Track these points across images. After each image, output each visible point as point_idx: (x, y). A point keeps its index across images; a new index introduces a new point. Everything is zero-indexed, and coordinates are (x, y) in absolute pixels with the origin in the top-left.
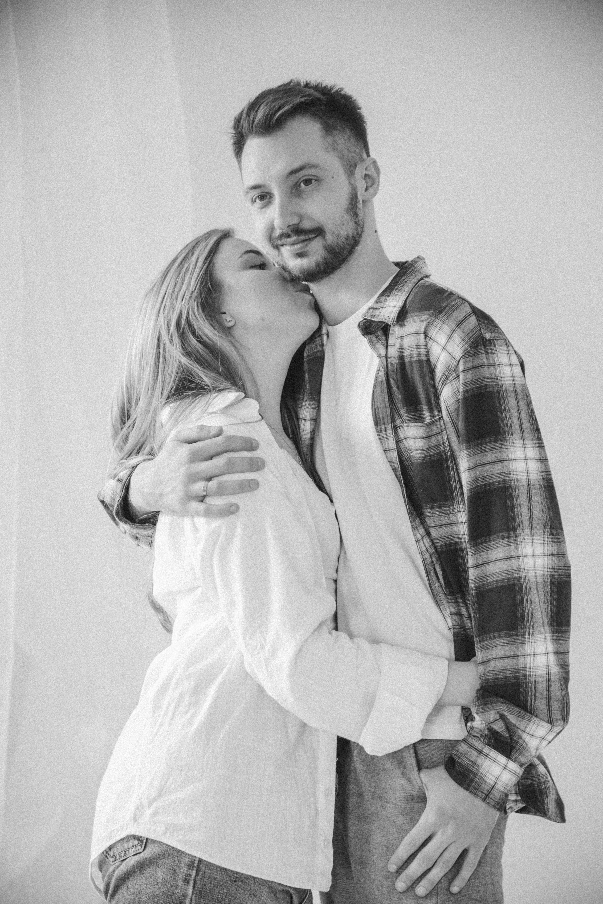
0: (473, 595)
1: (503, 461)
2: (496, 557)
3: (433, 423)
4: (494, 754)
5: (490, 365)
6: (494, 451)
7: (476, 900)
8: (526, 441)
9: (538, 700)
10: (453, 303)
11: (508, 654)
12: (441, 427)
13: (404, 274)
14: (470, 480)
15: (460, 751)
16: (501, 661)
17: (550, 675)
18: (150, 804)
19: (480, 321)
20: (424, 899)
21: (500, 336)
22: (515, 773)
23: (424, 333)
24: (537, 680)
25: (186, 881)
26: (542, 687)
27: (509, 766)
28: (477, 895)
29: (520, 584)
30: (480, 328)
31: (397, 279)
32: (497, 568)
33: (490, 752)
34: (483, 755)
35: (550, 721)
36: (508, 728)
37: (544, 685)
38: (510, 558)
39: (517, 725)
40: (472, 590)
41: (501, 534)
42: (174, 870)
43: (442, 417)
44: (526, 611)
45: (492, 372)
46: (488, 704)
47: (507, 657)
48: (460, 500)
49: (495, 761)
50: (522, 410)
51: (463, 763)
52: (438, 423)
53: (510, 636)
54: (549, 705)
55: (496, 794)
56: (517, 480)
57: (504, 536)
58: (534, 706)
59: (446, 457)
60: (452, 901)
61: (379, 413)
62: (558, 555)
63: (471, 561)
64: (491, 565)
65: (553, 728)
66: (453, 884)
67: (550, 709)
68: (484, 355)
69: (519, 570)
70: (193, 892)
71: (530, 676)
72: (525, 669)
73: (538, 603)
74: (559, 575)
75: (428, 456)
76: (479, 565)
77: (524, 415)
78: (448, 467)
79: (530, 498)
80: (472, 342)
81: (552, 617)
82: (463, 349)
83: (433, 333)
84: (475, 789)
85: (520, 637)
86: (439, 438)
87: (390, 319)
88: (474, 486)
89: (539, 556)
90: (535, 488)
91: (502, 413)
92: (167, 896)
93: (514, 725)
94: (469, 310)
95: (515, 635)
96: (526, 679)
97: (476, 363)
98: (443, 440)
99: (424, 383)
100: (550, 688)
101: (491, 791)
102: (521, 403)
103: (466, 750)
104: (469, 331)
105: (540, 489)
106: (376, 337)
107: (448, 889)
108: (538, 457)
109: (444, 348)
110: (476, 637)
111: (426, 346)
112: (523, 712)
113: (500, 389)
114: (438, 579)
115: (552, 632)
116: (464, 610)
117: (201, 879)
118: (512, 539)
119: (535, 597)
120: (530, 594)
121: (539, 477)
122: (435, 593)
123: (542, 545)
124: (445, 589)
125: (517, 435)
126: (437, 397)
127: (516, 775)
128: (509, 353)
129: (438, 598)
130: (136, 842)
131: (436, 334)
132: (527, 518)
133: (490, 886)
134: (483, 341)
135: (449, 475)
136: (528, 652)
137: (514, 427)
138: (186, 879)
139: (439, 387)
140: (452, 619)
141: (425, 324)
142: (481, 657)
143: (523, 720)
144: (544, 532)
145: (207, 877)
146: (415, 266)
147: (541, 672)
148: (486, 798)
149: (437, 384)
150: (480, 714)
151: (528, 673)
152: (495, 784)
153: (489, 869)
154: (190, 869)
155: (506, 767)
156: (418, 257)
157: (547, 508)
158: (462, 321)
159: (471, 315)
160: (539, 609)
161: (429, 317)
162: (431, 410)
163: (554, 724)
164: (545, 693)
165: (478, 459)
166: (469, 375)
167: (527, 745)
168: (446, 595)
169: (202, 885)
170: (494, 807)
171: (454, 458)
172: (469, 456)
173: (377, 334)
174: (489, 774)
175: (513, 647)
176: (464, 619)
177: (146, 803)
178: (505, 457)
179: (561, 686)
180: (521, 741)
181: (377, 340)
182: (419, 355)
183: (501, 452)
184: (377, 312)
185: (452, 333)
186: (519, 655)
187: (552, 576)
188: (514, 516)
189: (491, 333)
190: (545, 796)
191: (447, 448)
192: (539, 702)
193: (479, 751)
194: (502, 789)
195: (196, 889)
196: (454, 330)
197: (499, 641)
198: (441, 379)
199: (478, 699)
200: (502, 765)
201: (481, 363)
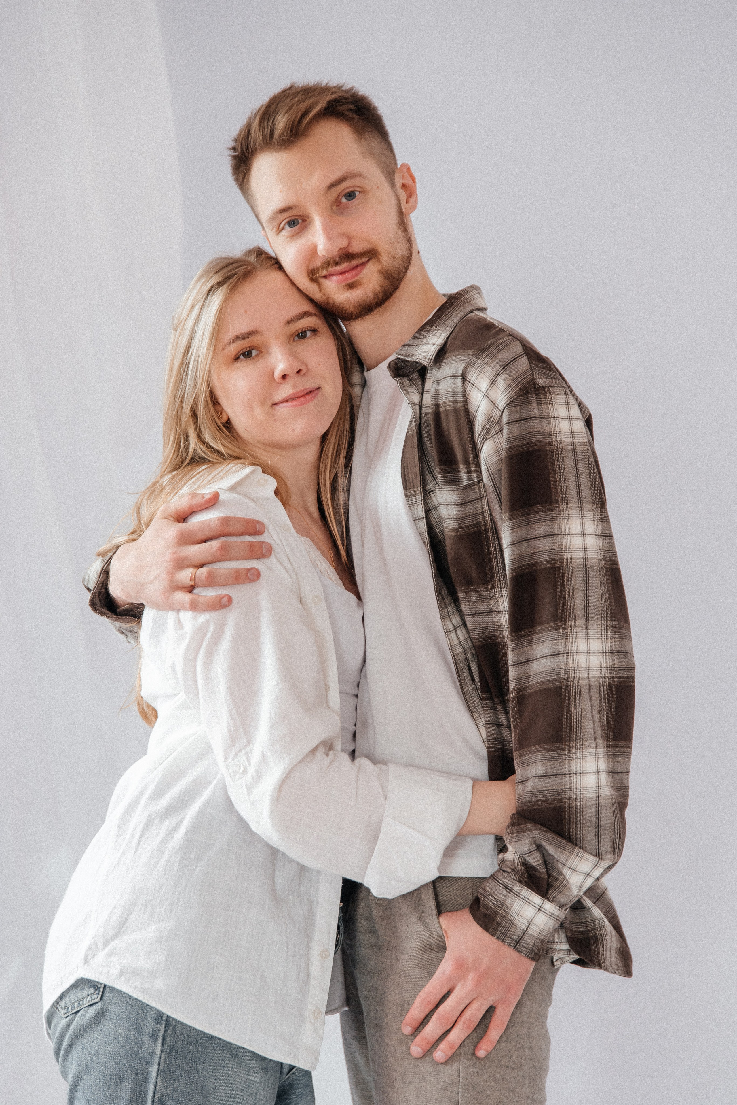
0: (513, 700)
1: (554, 535)
2: (542, 654)
3: (469, 486)
4: (526, 892)
5: (543, 418)
6: (543, 523)
7: (508, 1067)
8: (585, 513)
9: (585, 830)
10: (501, 341)
11: (550, 771)
12: (480, 491)
13: (451, 306)
14: (513, 557)
15: (487, 889)
16: (542, 780)
17: (600, 799)
18: (105, 945)
19: (533, 364)
20: (444, 1066)
21: (558, 382)
22: (552, 916)
23: (462, 376)
24: (584, 804)
25: (154, 1037)
26: (590, 813)
27: (544, 907)
28: (509, 1061)
29: (568, 687)
30: (532, 373)
31: (442, 311)
32: (542, 667)
33: (522, 890)
34: (513, 894)
35: (599, 855)
36: (545, 862)
37: (593, 811)
38: (556, 655)
39: (556, 857)
40: (512, 693)
41: (548, 625)
42: (138, 1025)
43: (482, 480)
44: (573, 719)
45: (545, 426)
46: (524, 831)
47: (549, 776)
48: (502, 582)
49: (527, 901)
50: (582, 474)
51: (489, 904)
52: (477, 487)
53: (554, 750)
54: (598, 835)
55: (529, 941)
56: (571, 559)
57: (551, 627)
58: (579, 835)
59: (486, 530)
60: (477, 1068)
61: (408, 473)
62: (619, 653)
63: (511, 659)
64: (536, 663)
65: (600, 862)
66: (479, 1047)
67: (600, 840)
68: (535, 405)
69: (568, 669)
70: (162, 1050)
71: (577, 799)
72: (570, 790)
73: (590, 711)
74: (619, 678)
75: (463, 528)
76: (521, 663)
77: (584, 480)
78: (488, 542)
79: (586, 582)
80: (520, 388)
81: (608, 728)
82: (508, 396)
83: (472, 376)
84: (503, 934)
85: (566, 752)
86: (478, 505)
87: (426, 359)
88: (517, 565)
89: (595, 653)
90: (593, 570)
91: (555, 477)
92: (131, 1055)
93: (554, 858)
94: (518, 349)
95: (559, 749)
96: (571, 802)
97: (524, 414)
98: (482, 508)
99: (460, 436)
100: (600, 815)
101: (523, 936)
102: (580, 465)
103: (494, 888)
104: (517, 375)
105: (600, 571)
106: (410, 380)
107: (474, 1054)
108: (600, 532)
109: (486, 395)
110: (516, 751)
111: (464, 391)
112: (564, 841)
113: (555, 447)
114: (473, 679)
115: (608, 747)
116: (503, 719)
117: (171, 1036)
118: (561, 631)
119: (585, 703)
120: (580, 699)
121: (599, 557)
122: (468, 698)
123: (600, 640)
124: (481, 692)
125: (573, 505)
126: (477, 456)
127: (554, 918)
128: (568, 403)
129: (471, 703)
130: (92, 990)
131: (477, 378)
132: (582, 606)
133: (526, 1050)
134: (535, 388)
135: (489, 550)
136: (574, 769)
137: (570, 494)
138: (153, 1035)
139: (479, 443)
140: (486, 730)
141: (463, 365)
142: (520, 775)
143: (564, 851)
144: (602, 625)
145: (178, 1033)
146: (466, 296)
147: (590, 794)
148: (516, 945)
149: (476, 439)
150: (513, 844)
151: (574, 796)
152: (527, 929)
153: (525, 1030)
154: (157, 1023)
155: (541, 909)
156: (472, 286)
157: (607, 595)
158: (510, 363)
159: (522, 356)
160: (590, 718)
161: (469, 357)
162: (469, 471)
163: (603, 858)
164: (594, 820)
165: (523, 532)
166: (516, 428)
167: (568, 882)
168: (481, 699)
169: (173, 1042)
170: (526, 955)
171: (496, 531)
172: (512, 528)
173: (411, 377)
174: (519, 917)
175: (557, 764)
176: (503, 730)
177: (100, 942)
178: (556, 531)
179: (614, 812)
180: (561, 878)
181: (411, 385)
182: (455, 402)
184: (412, 350)
185: (496, 377)
186: (564, 773)
187: (611, 679)
188: (565, 604)
189: (546, 378)
190: (600, 945)
191: (488, 518)
192: (586, 832)
193: (508, 889)
194: (536, 935)
195: (166, 1046)
196: (499, 374)
197: (539, 756)
198: (481, 433)
199: (512, 826)
200: (536, 905)
201: (531, 414)
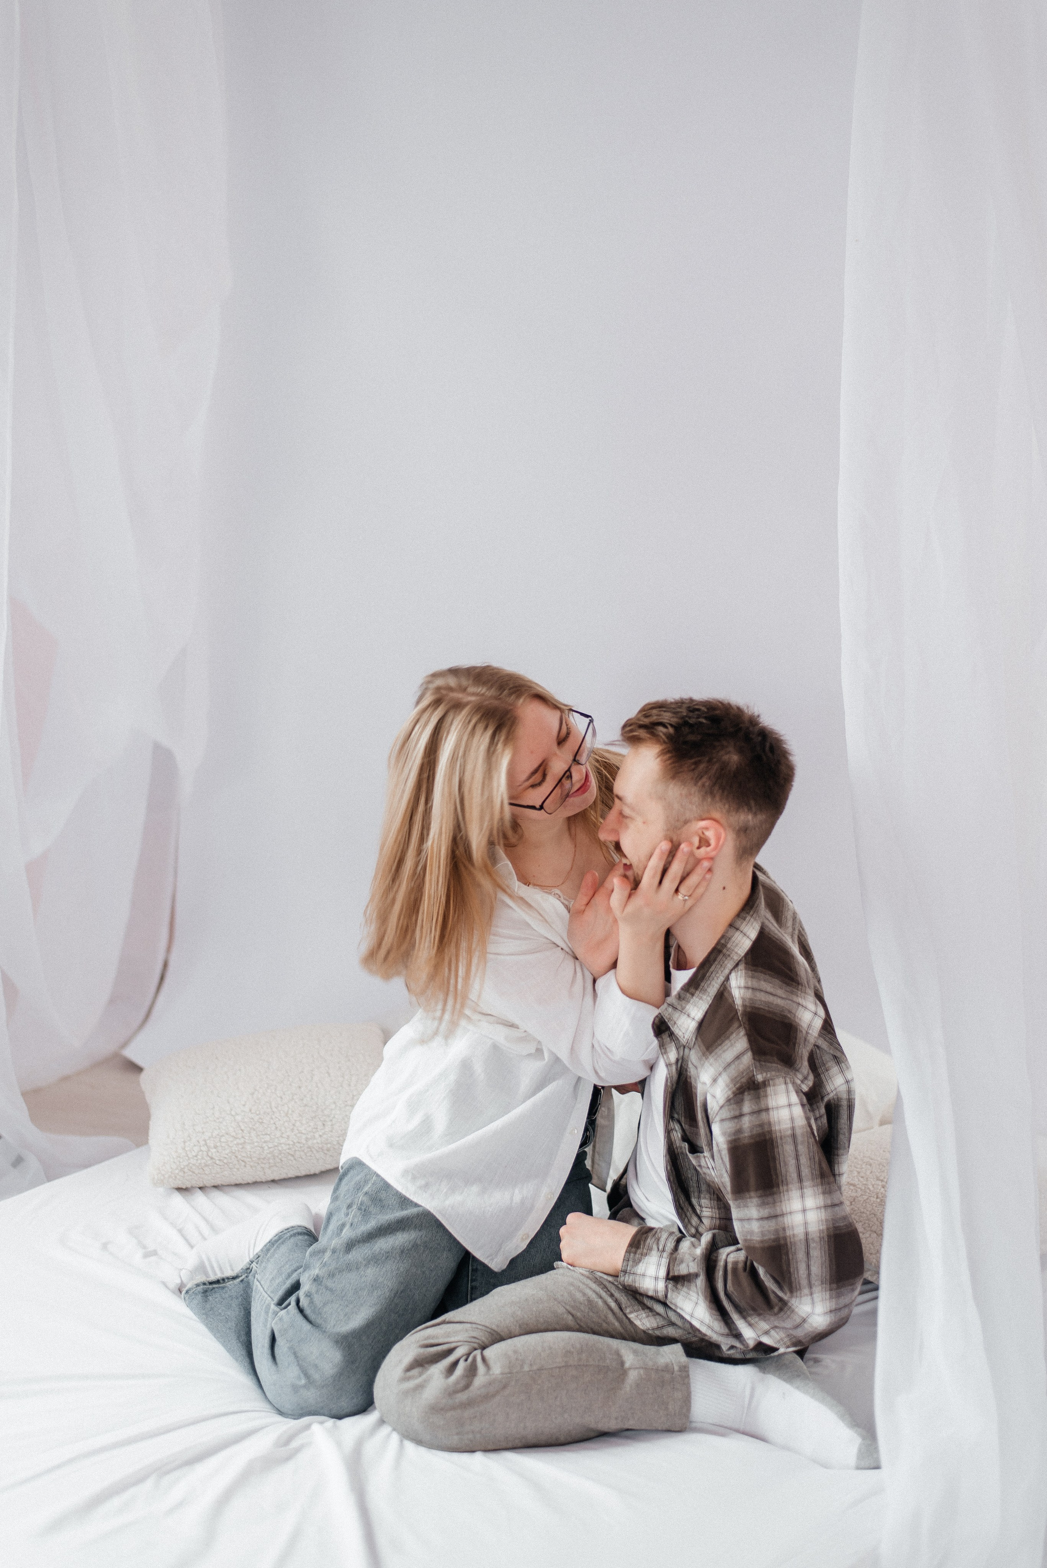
102: (800, 1147)
113: (774, 1136)
183: (774, 1206)
